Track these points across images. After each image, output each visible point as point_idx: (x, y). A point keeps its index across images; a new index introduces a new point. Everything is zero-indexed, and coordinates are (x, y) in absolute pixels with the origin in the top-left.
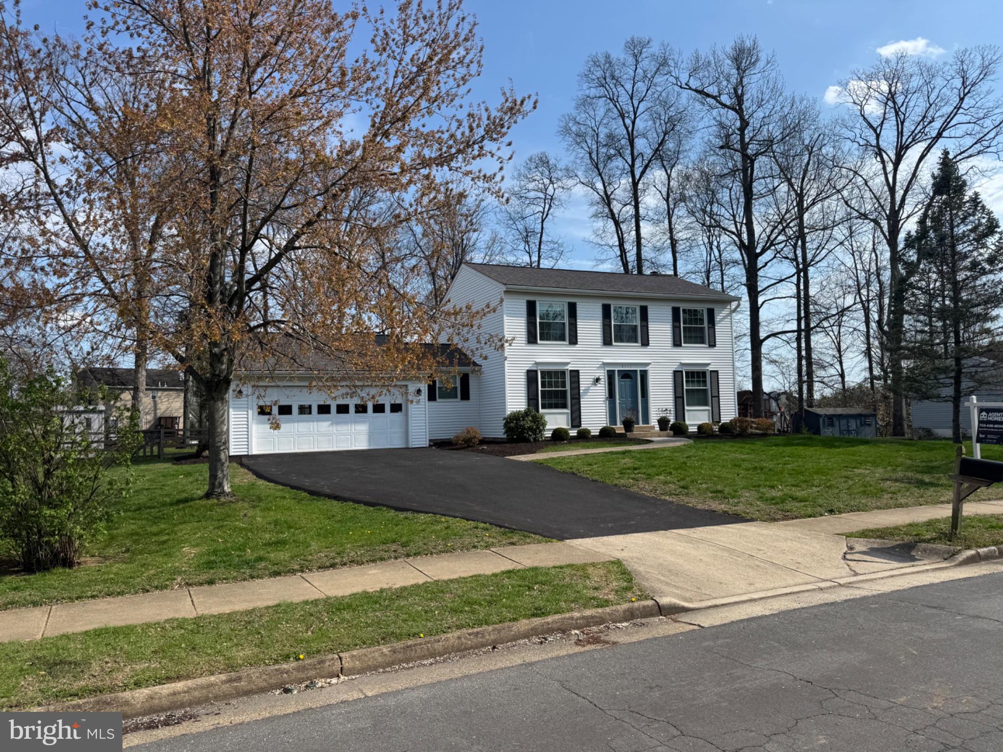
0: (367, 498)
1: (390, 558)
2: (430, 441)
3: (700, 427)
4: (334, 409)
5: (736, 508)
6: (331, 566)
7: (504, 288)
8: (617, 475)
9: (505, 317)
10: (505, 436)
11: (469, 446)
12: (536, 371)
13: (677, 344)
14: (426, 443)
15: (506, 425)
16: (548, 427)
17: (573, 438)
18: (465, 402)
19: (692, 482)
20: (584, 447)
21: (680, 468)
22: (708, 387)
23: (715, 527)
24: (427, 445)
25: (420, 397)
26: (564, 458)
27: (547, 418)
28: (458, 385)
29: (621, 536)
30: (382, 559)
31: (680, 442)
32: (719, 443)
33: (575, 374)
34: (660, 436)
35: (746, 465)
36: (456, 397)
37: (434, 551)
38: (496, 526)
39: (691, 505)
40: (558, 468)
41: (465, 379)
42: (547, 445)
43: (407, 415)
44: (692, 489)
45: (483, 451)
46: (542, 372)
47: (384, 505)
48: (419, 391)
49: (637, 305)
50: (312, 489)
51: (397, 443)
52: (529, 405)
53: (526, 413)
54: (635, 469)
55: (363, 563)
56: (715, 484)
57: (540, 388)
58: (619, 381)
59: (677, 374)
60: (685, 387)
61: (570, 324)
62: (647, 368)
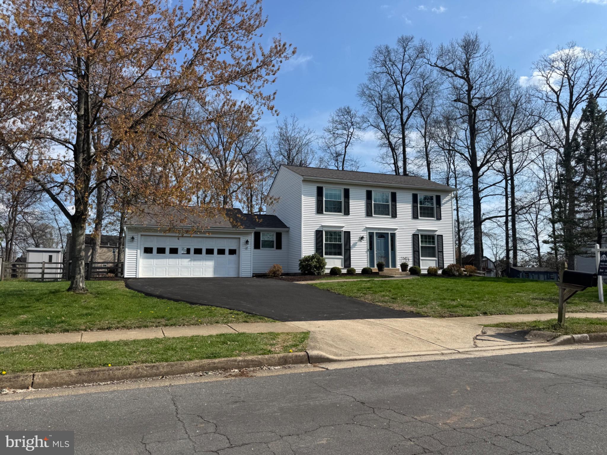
1: (152, 326)
2: (253, 274)
3: (429, 271)
5: (421, 310)
7: (303, 178)
9: (303, 196)
10: (299, 272)
11: (274, 276)
12: (322, 231)
13: (415, 217)
15: (300, 264)
16: (327, 267)
17: (343, 274)
18: (278, 251)
19: (401, 296)
22: (436, 245)
24: (251, 276)
25: (248, 246)
27: (328, 261)
28: (274, 239)
31: (412, 278)
34: (401, 274)
36: (273, 247)
38: (246, 313)
39: (392, 308)
40: (321, 287)
41: (279, 236)
43: (239, 257)
44: (398, 300)
45: (281, 279)
46: (325, 232)
48: (248, 242)
49: (389, 191)
52: (316, 252)
53: (314, 257)
54: (369, 288)
55: (131, 328)
56: (415, 297)
57: (324, 242)
58: (376, 239)
59: (415, 237)
60: (420, 245)
61: (345, 202)
62: (395, 232)
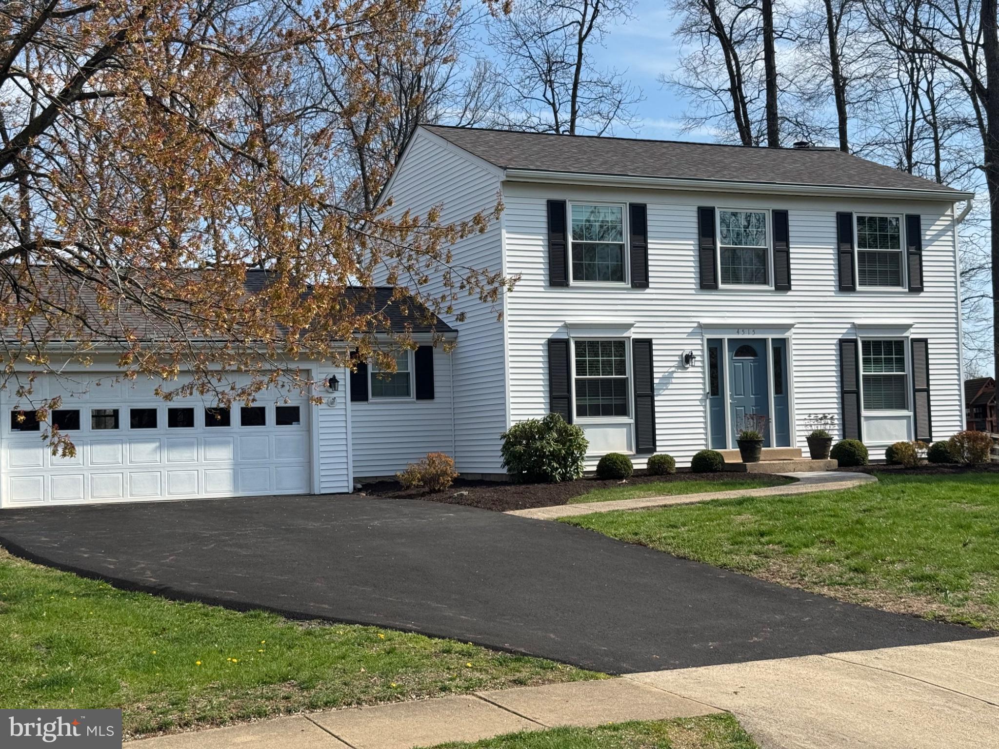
0: (232, 594)
1: (276, 711)
2: (356, 480)
3: (891, 451)
4: (163, 418)
5: (961, 610)
6: (160, 729)
7: (502, 176)
8: (727, 547)
9: (505, 234)
10: (504, 471)
11: (433, 491)
12: (566, 342)
13: (845, 285)
14: (347, 486)
15: (506, 449)
16: (589, 452)
17: (640, 474)
18: (425, 404)
19: (875, 559)
20: (660, 492)
21: (851, 531)
22: (908, 370)
23: (920, 648)
24: (351, 490)
25: (336, 394)
26: (621, 513)
27: (588, 434)
28: (411, 369)
29: (735, 666)
30: (260, 714)
31: (852, 482)
32: (928, 482)
33: (644, 347)
34: (811, 469)
35: (979, 525)
36: (408, 394)
37: (362, 697)
38: (487, 647)
39: (871, 605)
40: (610, 532)
41: (425, 357)
42: (587, 489)
43: (309, 430)
44: (875, 574)
45: (460, 501)
46: (577, 343)
47: (265, 609)
48: (333, 382)
49: (767, 208)
50: (120, 576)
51: (291, 485)
52: (552, 409)
53: (547, 426)
54: (762, 534)
55: (223, 723)
56: (919, 562)
57: (574, 376)
58: (731, 359)
59: (845, 346)
60: (862, 373)
61: (633, 247)
62: (786, 335)
